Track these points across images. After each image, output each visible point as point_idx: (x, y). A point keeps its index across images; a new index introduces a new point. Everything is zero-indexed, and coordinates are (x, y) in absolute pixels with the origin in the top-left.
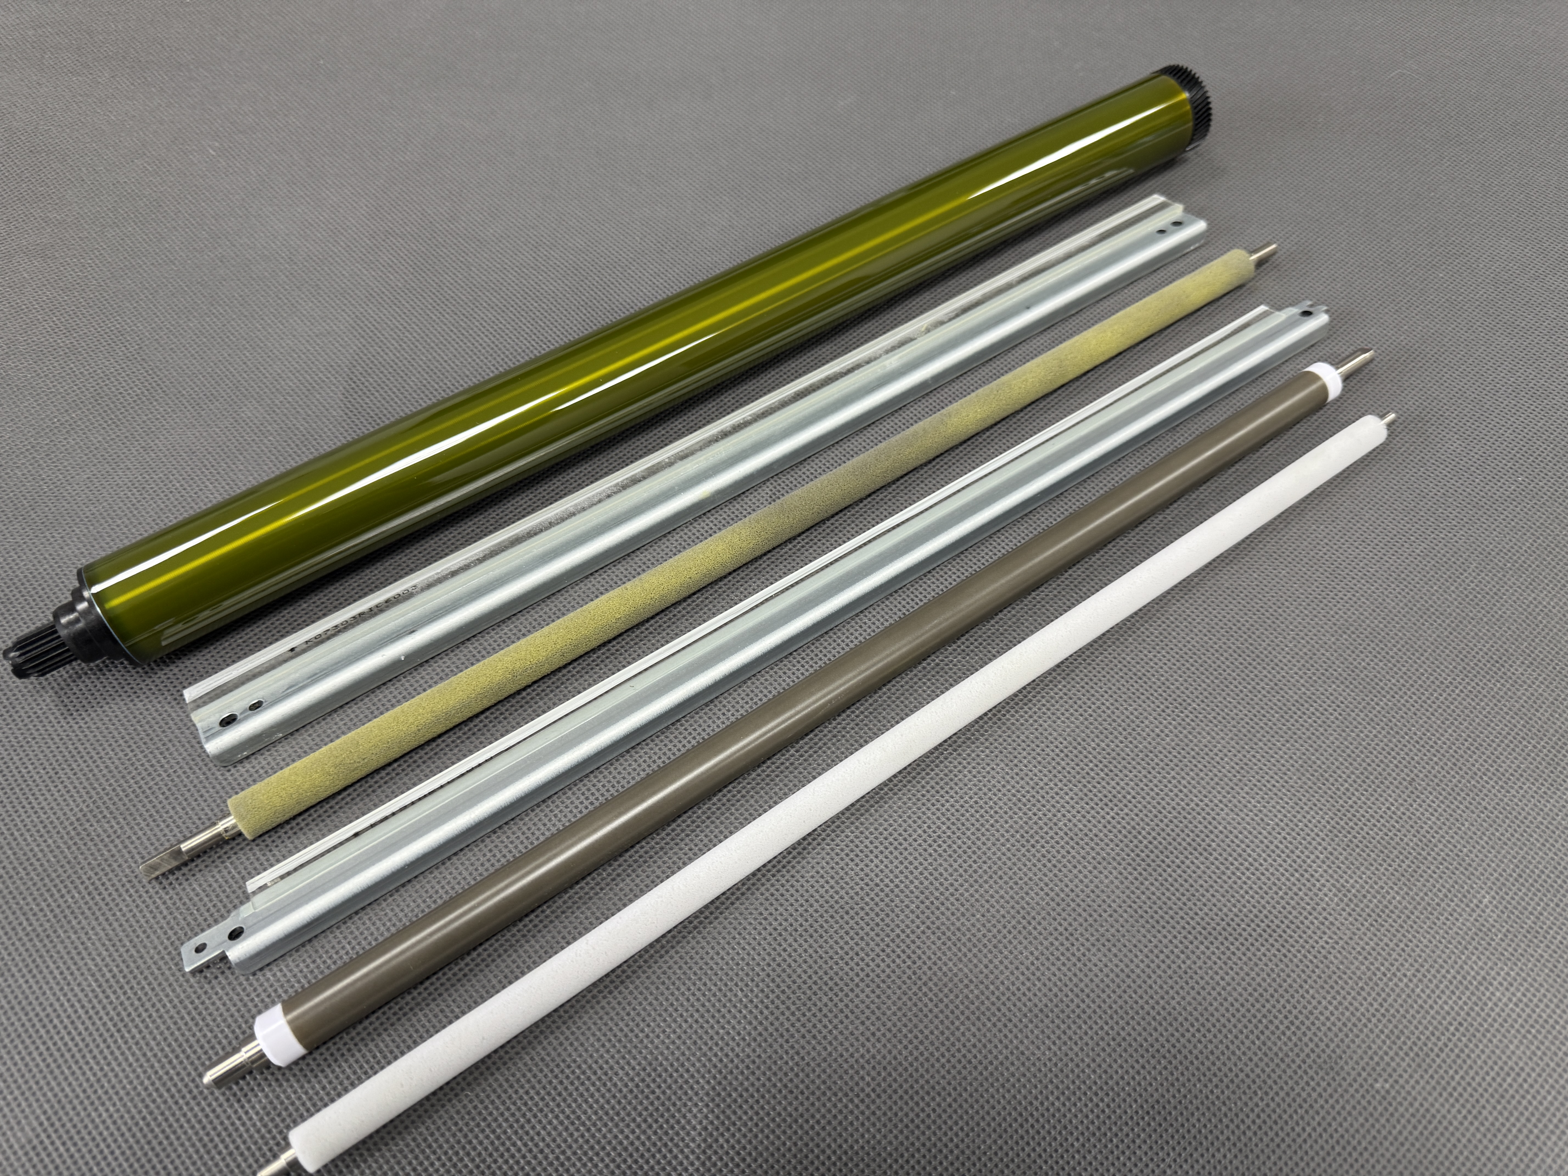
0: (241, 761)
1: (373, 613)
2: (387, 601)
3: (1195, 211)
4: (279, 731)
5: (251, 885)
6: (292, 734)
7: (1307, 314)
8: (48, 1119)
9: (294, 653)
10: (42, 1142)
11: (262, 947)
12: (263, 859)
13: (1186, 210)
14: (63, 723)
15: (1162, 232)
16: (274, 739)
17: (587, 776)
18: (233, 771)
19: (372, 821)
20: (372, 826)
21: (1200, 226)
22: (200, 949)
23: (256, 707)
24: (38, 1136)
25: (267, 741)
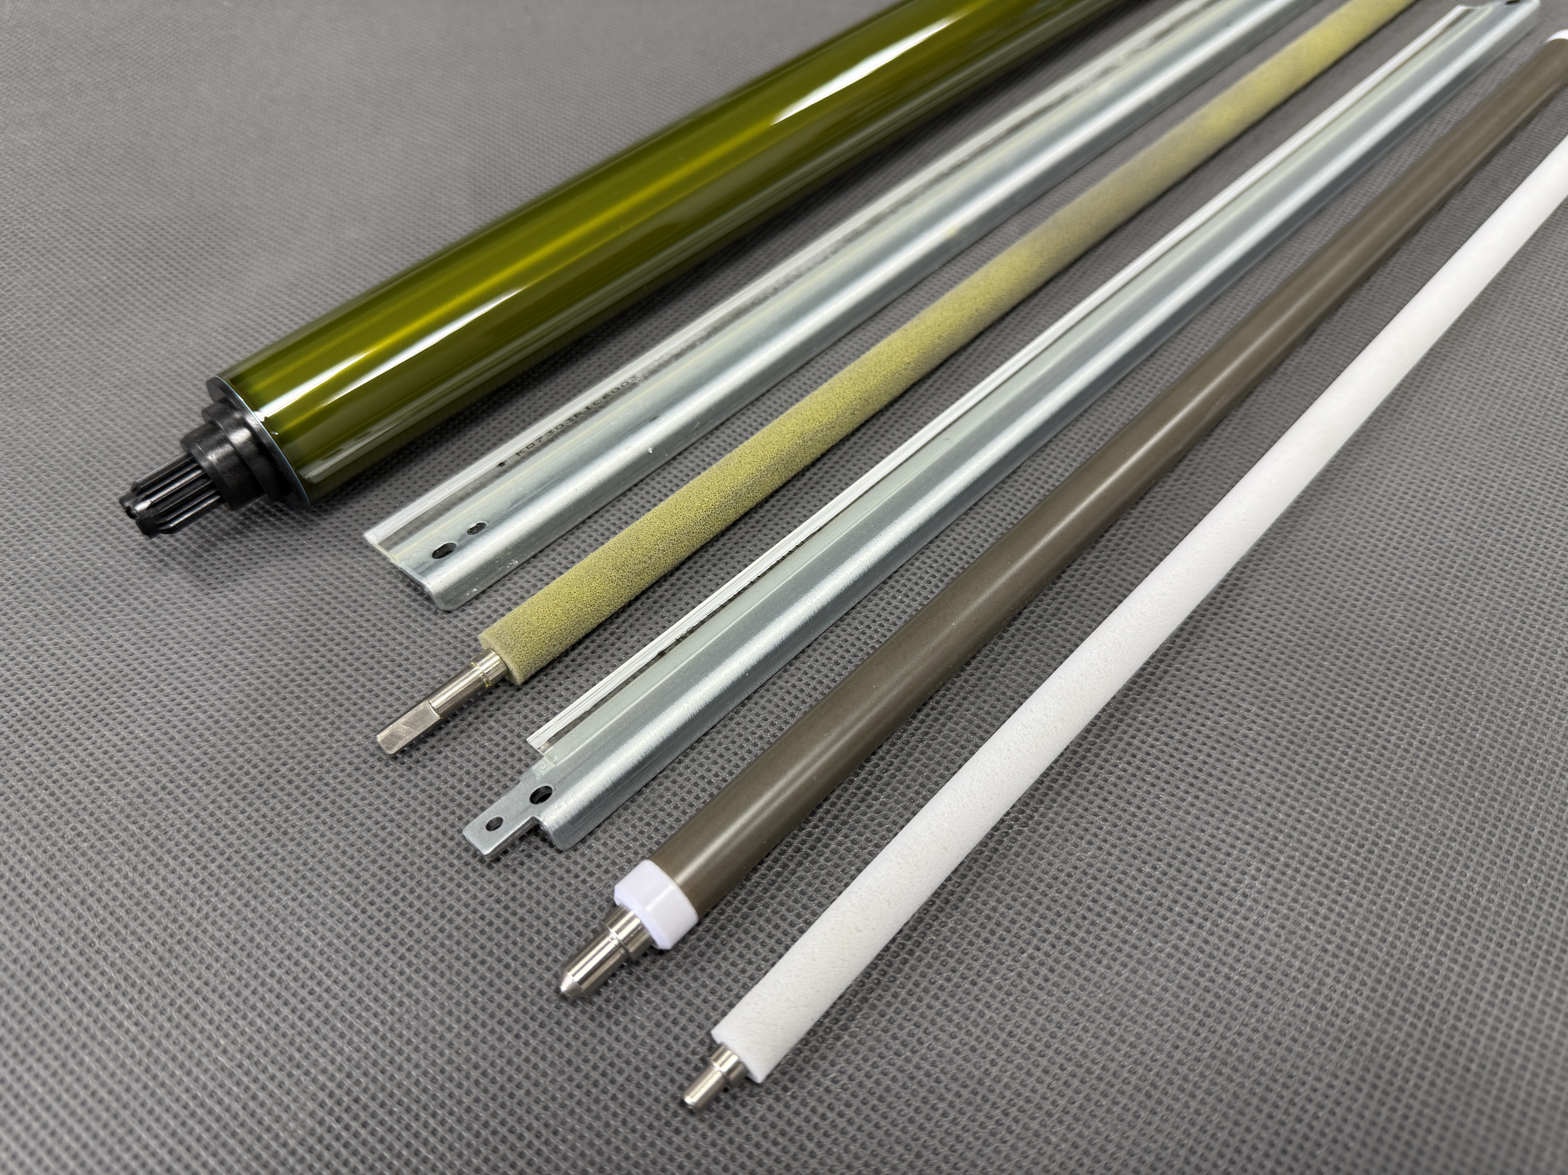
0: (469, 603)
1: (591, 411)
2: (605, 397)
4: (514, 556)
5: (537, 739)
6: (528, 562)
7: (1513, 2)
8: (331, 1095)
9: (504, 468)
10: (330, 1130)
11: (585, 803)
12: (539, 709)
14: (206, 599)
16: (509, 568)
17: (926, 547)
18: (462, 615)
19: (677, 635)
20: (678, 641)
22: (494, 825)
23: (478, 529)
24: (321, 1122)
25: (501, 572)
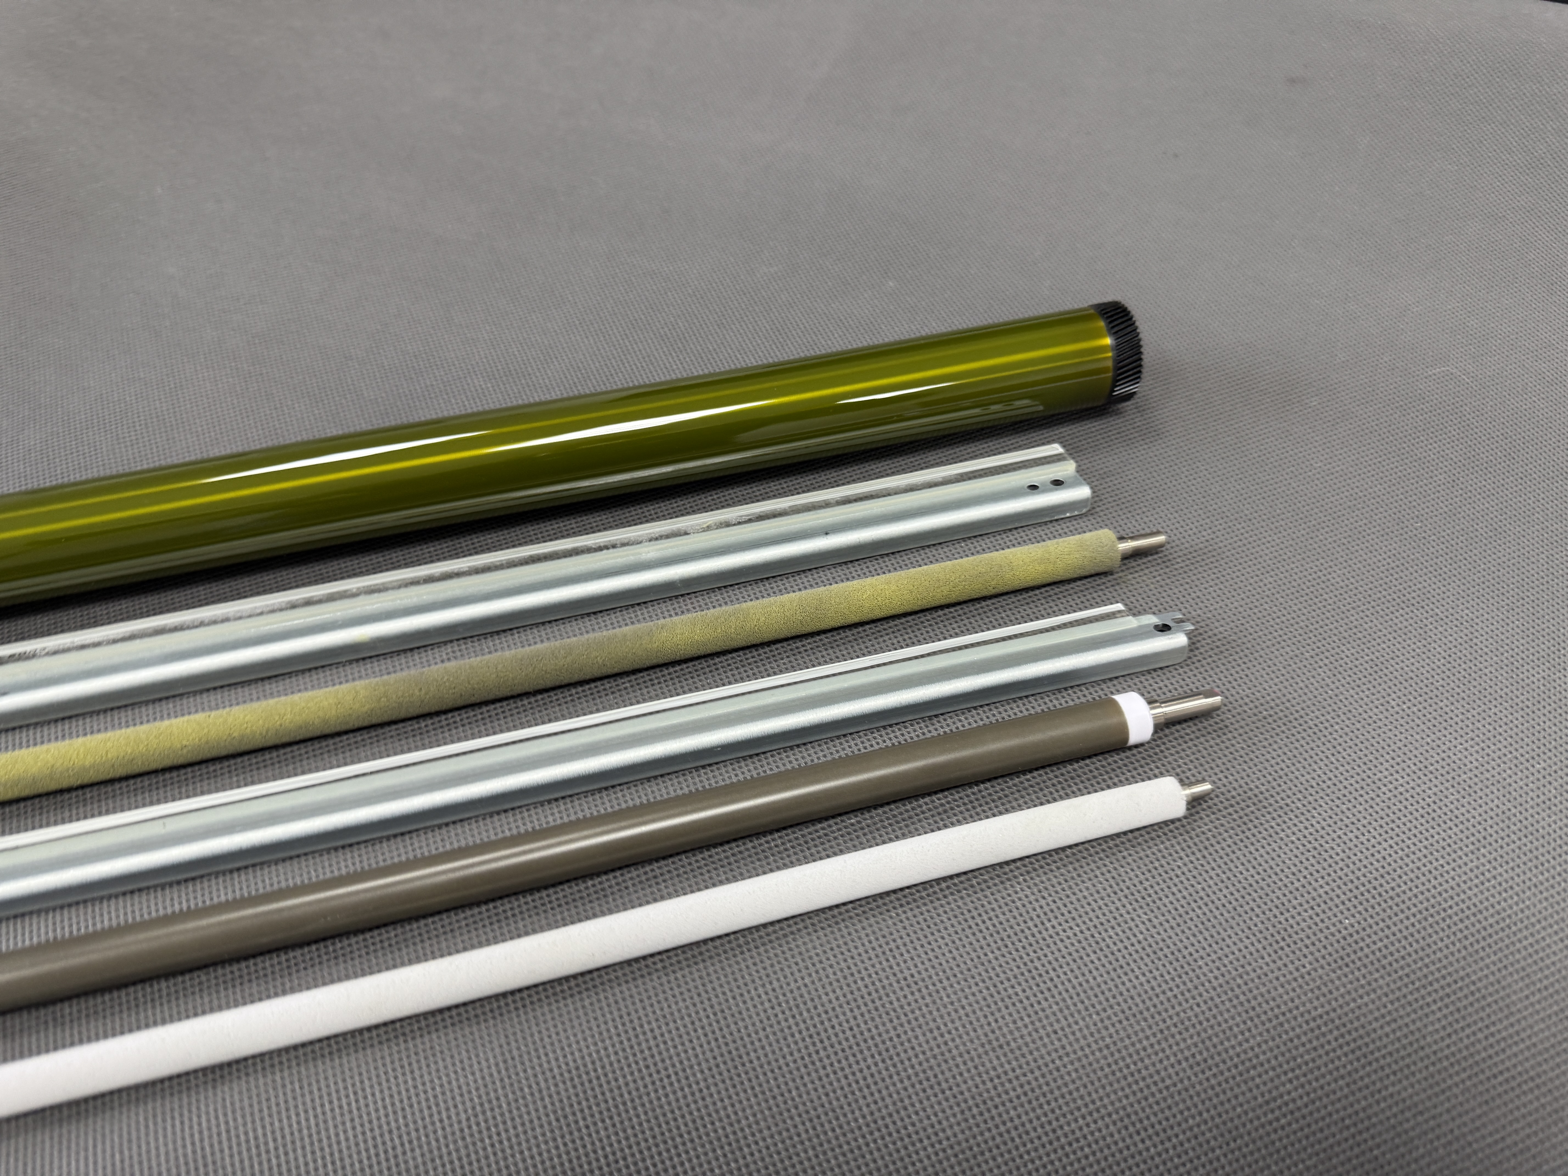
3: (1084, 475)
7: (1164, 629)
13: (1078, 470)
15: (1033, 487)
21: (1083, 492)
